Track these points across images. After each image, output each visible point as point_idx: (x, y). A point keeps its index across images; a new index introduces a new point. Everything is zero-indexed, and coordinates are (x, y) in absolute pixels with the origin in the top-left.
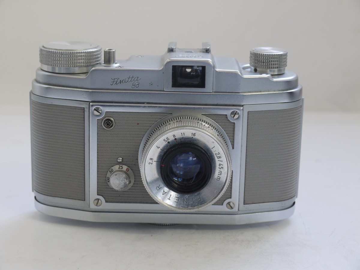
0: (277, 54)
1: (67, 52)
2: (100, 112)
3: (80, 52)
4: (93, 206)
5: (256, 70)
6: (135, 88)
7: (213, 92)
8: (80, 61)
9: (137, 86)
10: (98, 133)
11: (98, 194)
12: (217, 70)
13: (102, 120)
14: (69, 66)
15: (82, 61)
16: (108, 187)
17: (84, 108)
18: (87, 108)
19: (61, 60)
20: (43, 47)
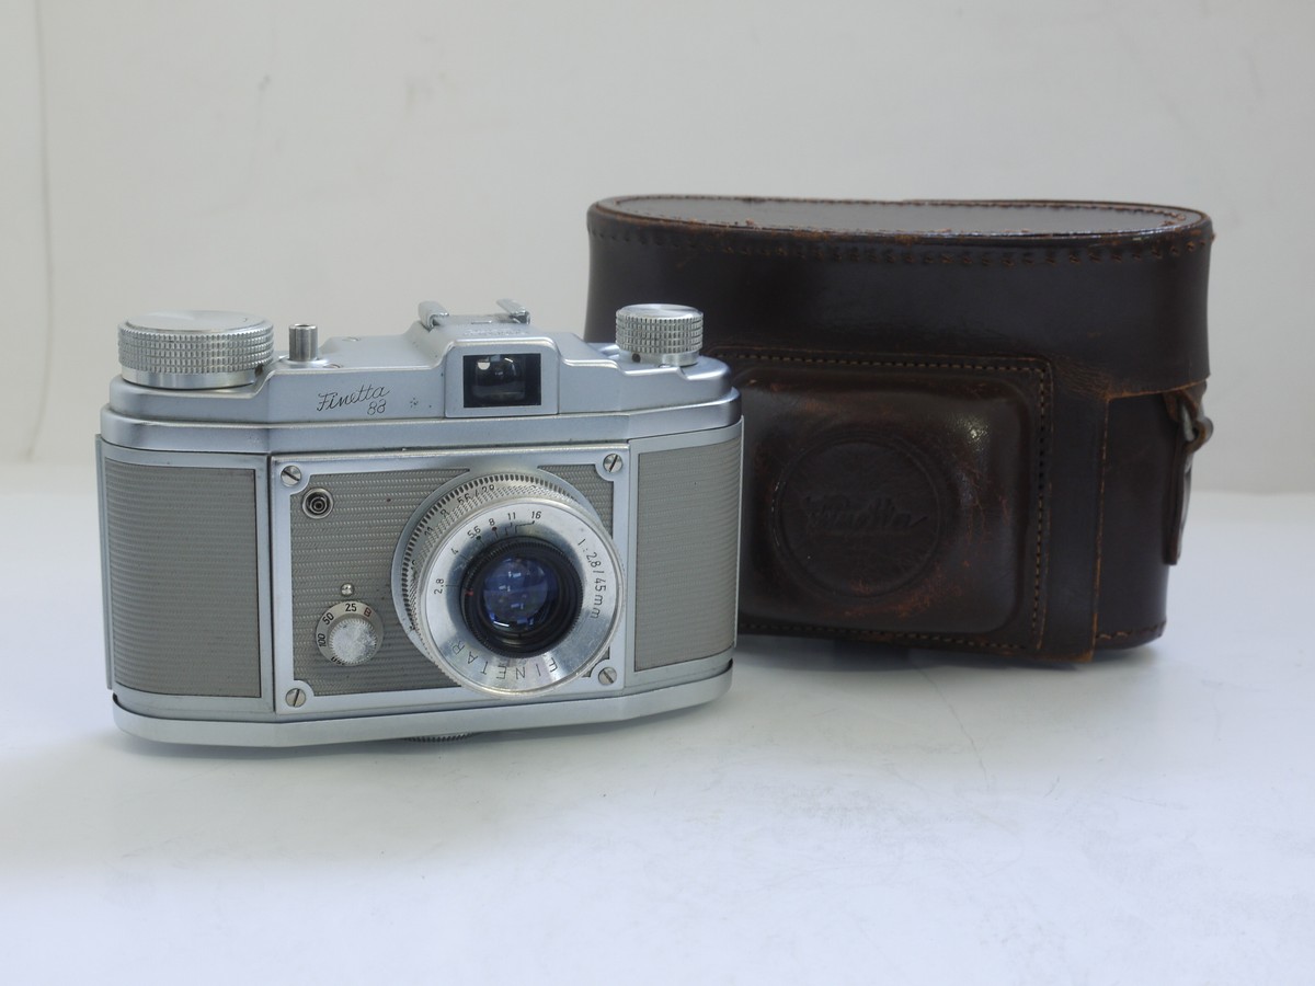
0: (677, 318)
1: (194, 336)
2: (298, 476)
3: (216, 335)
4: (284, 708)
5: (636, 359)
6: (377, 415)
7: (558, 414)
8: (216, 358)
9: (381, 409)
10: (292, 530)
11: (297, 676)
12: (569, 362)
13: (303, 497)
14: (189, 371)
15: (221, 358)
16: (318, 658)
17: (254, 471)
18: (261, 469)
19: (168, 355)
20: (128, 324)
